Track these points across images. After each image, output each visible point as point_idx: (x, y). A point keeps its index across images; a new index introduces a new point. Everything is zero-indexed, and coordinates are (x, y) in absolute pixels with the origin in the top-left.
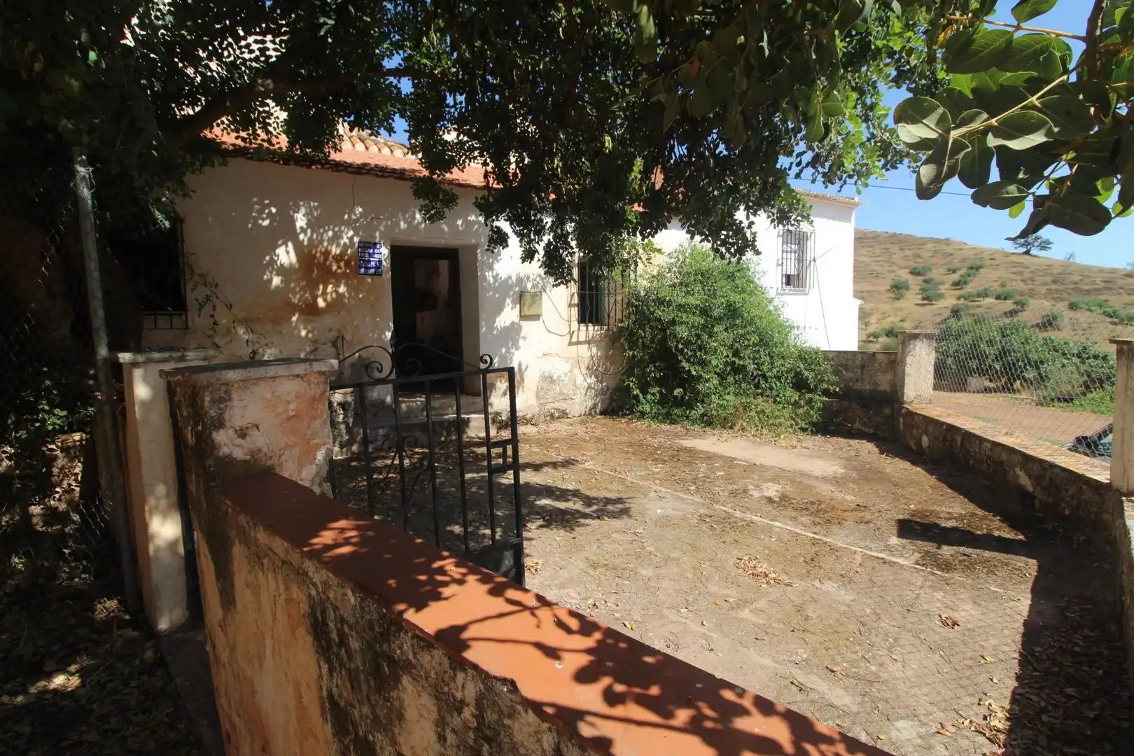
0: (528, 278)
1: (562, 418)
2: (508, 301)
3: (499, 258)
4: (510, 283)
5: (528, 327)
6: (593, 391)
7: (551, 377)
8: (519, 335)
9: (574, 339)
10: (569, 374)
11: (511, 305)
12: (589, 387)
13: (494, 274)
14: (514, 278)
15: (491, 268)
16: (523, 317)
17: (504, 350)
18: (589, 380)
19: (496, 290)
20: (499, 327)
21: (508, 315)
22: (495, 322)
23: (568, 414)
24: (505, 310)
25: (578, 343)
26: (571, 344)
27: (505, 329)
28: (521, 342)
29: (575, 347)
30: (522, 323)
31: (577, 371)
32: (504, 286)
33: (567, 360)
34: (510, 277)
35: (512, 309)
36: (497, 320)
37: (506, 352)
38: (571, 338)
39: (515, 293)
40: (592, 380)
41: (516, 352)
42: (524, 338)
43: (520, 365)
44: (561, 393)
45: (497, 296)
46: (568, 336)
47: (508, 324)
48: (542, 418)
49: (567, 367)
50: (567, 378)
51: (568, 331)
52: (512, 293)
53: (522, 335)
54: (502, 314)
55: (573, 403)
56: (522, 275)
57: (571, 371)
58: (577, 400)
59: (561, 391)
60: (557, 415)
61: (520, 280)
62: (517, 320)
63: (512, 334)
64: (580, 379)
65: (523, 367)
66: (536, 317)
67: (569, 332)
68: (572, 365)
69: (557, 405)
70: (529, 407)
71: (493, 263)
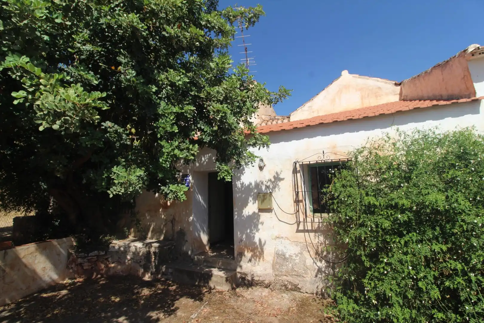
0: (262, 183)
1: (294, 290)
2: (251, 199)
3: (244, 172)
4: (251, 187)
5: (264, 217)
6: (324, 275)
7: (284, 256)
8: (258, 221)
9: (301, 227)
10: (300, 255)
11: (252, 202)
12: (320, 270)
13: (241, 182)
14: (253, 184)
15: (239, 179)
16: (261, 210)
17: (248, 231)
18: (319, 264)
19: (242, 192)
20: (245, 216)
21: (251, 208)
22: (242, 212)
23: (300, 289)
24: (249, 204)
25: (304, 231)
26: (298, 231)
27: (249, 217)
28: (260, 226)
29: (302, 234)
30: (260, 213)
31: (306, 255)
32: (248, 189)
33: (297, 243)
34: (251, 184)
35: (253, 203)
36: (244, 211)
37: (250, 232)
38: (298, 226)
39: (254, 193)
40: (322, 264)
41: (257, 233)
42: (262, 223)
43: (260, 240)
44: (293, 269)
45: (244, 196)
46: (296, 225)
47: (251, 213)
48: (278, 286)
49: (297, 250)
50: (298, 258)
51: (295, 221)
52: (252, 194)
53: (260, 221)
54: (247, 207)
55: (303, 281)
56: (258, 181)
57: (301, 253)
58: (307, 279)
59: (293, 268)
60: (290, 287)
61: (257, 185)
62: (257, 211)
63: (254, 220)
64: (309, 261)
65: (263, 242)
66: (269, 210)
67: (297, 222)
68: (302, 249)
69: (290, 279)
70: (266, 275)
71: (240, 176)
